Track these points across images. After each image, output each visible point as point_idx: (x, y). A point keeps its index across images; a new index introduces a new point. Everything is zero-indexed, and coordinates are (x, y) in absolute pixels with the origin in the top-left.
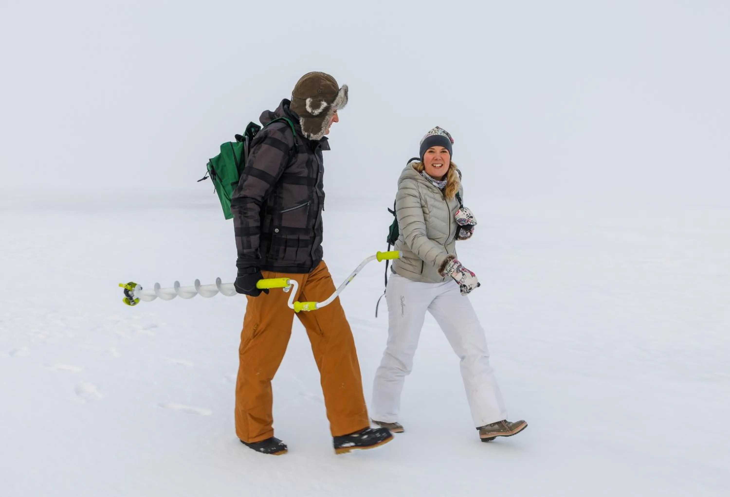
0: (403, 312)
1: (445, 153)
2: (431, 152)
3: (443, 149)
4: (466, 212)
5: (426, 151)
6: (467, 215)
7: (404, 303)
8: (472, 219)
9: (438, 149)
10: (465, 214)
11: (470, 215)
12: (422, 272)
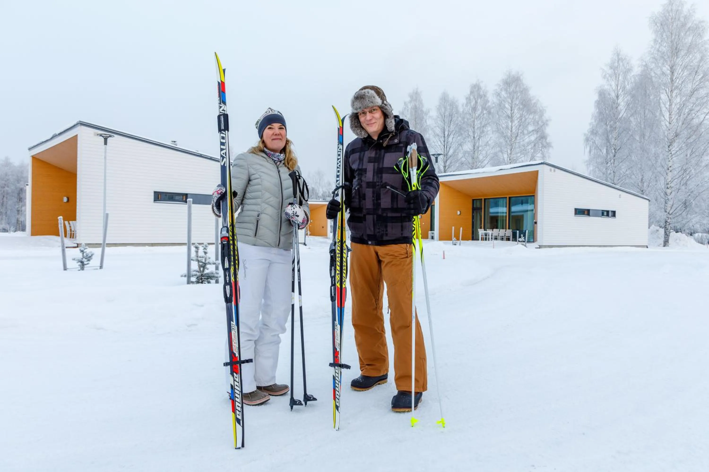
0: (245, 275)
1: (282, 129)
2: (270, 128)
3: (281, 126)
4: (294, 208)
5: (266, 127)
6: (293, 212)
7: (246, 266)
8: (297, 218)
9: (276, 126)
10: (292, 211)
11: (296, 213)
12: (255, 236)
